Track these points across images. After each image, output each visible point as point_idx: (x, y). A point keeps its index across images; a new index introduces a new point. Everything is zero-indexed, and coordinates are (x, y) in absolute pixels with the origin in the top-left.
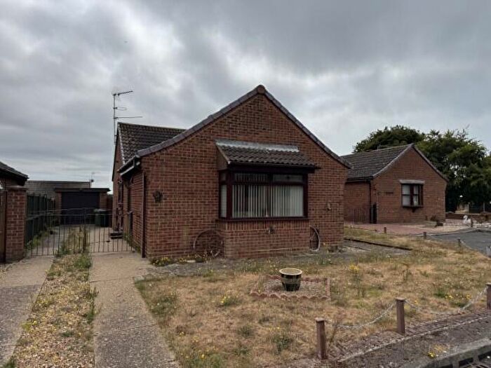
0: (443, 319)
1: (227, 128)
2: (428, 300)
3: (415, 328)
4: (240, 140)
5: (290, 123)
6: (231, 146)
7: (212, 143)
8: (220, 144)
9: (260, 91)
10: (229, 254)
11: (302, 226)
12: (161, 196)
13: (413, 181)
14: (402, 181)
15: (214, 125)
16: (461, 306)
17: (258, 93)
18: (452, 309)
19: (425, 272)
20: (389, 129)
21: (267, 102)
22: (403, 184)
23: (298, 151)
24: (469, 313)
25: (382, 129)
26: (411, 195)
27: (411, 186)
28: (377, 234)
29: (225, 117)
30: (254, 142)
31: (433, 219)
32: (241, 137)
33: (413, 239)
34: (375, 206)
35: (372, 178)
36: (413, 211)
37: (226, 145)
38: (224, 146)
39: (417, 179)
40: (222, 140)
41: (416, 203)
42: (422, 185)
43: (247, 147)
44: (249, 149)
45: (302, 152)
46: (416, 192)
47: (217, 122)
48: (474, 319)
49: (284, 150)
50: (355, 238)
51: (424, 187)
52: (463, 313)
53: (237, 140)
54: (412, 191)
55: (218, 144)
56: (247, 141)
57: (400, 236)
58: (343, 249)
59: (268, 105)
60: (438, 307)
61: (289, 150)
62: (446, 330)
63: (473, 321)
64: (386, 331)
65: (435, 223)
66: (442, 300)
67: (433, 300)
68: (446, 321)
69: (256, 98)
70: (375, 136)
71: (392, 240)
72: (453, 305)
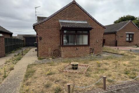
0: (124, 84)
1: (62, 16)
2: (121, 75)
3: (111, 87)
4: (67, 20)
5: (84, 13)
6: (64, 22)
7: (57, 21)
8: (60, 21)
9: (74, 2)
10: (63, 56)
11: (87, 48)
12: (41, 38)
13: (130, 33)
14: (126, 33)
15: (58, 14)
16: (133, 78)
17: (73, 3)
18: (129, 79)
19: (125, 64)
20: (125, 16)
21: (77, 6)
22: (127, 34)
23: (87, 23)
24: (135, 81)
25: (123, 16)
26: (129, 37)
27: (130, 34)
28: (115, 50)
29: (62, 12)
30: (72, 20)
31: (136, 45)
32: (67, 19)
33: (126, 52)
34: (117, 41)
35: (116, 32)
36: (130, 42)
37: (62, 21)
38: (61, 22)
39: (132, 32)
40: (61, 20)
41: (131, 40)
42: (133, 34)
43: (69, 22)
44: (70, 23)
45: (88, 23)
46: (131, 36)
47: (59, 14)
48: (137, 84)
49: (82, 23)
50: (107, 51)
51: (134, 35)
52: (133, 81)
53: (66, 20)
54: (130, 36)
55: (59, 21)
56: (69, 20)
57: (123, 51)
58: (102, 55)
59: (76, 7)
60: (124, 78)
61: (84, 23)
62: (123, 89)
63: (136, 85)
64: (99, 88)
65: (136, 46)
66: (126, 76)
67: (123, 75)
68: (125, 85)
69: (73, 5)
70: (120, 19)
71: (119, 52)
72: (130, 78)
